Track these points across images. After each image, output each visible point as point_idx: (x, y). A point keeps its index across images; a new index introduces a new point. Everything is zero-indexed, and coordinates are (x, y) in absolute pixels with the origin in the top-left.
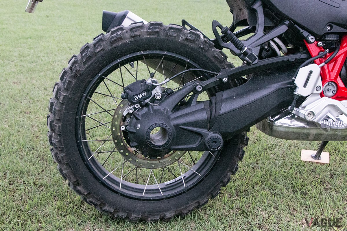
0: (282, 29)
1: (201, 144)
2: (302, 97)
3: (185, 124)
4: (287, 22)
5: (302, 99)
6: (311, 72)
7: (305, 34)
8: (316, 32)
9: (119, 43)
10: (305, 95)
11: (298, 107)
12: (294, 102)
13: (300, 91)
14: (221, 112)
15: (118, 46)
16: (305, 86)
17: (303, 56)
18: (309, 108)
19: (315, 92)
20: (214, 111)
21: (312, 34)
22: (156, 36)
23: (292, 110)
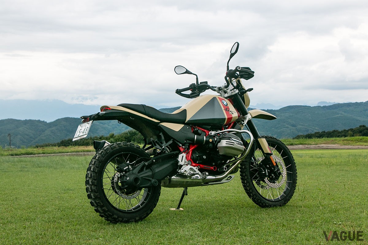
0: (171, 142)
1: (151, 184)
2: (181, 165)
3: (144, 177)
4: (172, 140)
5: (181, 166)
6: (183, 156)
7: (178, 143)
8: (182, 143)
9: (115, 149)
10: (182, 165)
11: (180, 170)
12: (179, 168)
13: (181, 163)
14: (156, 172)
15: (115, 150)
16: (182, 161)
17: (178, 152)
18: (184, 169)
19: (185, 164)
20: (153, 171)
21: (181, 143)
22: (127, 146)
23: (178, 171)
